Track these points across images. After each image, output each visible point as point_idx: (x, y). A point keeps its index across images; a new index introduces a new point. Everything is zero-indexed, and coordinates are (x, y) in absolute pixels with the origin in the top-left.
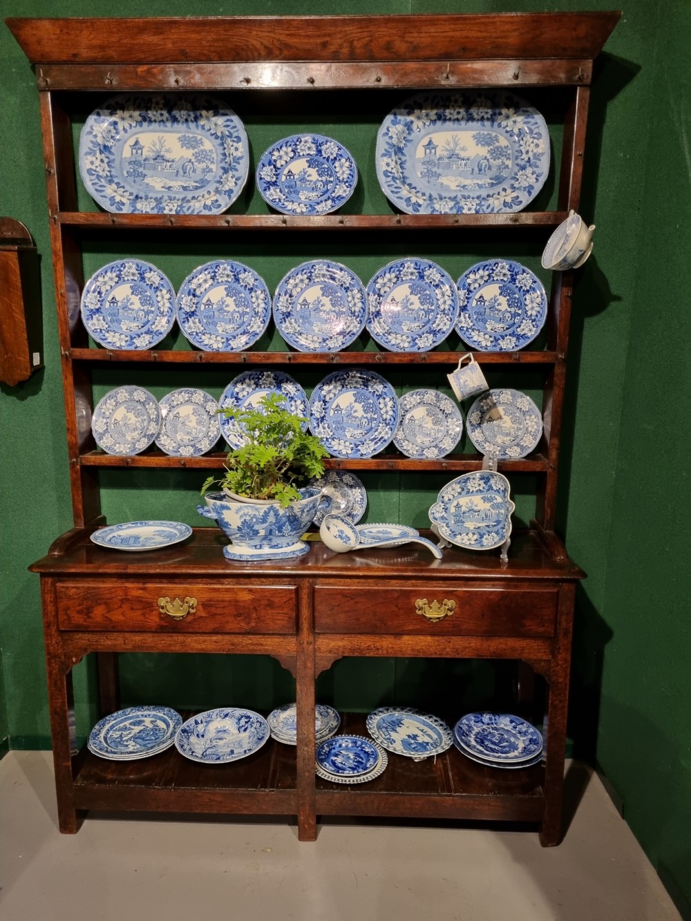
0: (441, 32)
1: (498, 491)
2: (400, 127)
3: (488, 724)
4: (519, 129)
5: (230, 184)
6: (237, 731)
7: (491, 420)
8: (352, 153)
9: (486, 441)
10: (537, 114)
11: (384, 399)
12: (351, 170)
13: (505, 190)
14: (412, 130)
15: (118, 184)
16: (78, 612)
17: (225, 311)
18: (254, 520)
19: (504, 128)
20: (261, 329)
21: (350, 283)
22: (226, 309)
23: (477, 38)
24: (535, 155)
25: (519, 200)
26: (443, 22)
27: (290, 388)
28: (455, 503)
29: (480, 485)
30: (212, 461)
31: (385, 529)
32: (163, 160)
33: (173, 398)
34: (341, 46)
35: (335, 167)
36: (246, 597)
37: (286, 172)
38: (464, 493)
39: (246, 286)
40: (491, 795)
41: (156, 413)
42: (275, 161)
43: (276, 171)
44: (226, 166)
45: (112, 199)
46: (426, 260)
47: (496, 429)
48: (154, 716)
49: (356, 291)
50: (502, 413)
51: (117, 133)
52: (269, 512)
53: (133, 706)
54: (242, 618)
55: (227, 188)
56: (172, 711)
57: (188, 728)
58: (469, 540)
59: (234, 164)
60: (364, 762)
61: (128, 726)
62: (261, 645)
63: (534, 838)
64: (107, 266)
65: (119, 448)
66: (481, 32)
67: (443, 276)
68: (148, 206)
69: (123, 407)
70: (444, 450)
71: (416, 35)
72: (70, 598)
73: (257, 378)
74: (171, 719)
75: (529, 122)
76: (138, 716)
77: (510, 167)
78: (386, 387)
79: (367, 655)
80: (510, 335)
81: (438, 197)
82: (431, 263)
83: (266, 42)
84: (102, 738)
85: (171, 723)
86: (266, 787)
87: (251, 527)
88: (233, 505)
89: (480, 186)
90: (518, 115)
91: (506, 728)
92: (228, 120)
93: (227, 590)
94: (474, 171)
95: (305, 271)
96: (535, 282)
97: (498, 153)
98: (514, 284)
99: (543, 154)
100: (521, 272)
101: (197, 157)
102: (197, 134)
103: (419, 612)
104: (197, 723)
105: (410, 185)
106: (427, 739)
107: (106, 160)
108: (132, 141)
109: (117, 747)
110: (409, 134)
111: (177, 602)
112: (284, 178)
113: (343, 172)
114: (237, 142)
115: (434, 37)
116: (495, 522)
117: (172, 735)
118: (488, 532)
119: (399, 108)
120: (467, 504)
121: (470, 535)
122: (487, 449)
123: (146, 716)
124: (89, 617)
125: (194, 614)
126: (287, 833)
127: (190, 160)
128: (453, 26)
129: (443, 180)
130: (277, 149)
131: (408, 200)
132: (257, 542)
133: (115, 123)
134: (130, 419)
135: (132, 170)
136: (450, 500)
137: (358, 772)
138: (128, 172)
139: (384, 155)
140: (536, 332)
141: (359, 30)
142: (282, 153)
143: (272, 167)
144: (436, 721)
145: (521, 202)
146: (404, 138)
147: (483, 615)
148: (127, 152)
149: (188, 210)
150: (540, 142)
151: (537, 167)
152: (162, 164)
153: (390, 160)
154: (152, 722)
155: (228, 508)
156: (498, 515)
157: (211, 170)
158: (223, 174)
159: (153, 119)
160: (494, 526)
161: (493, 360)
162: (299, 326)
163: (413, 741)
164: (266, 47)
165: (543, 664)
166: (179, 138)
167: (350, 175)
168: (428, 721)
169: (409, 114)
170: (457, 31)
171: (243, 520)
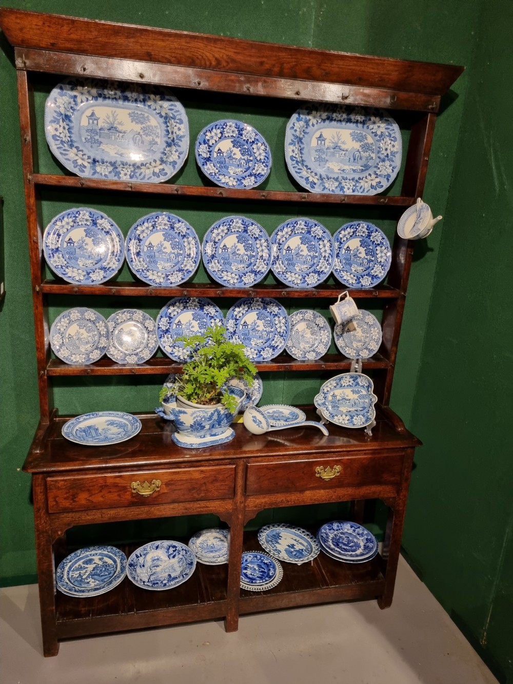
0: (347, 65)
1: (363, 386)
2: (302, 123)
3: (337, 530)
4: (382, 132)
5: (174, 157)
6: (167, 558)
7: (349, 331)
8: (266, 139)
9: (346, 346)
10: (394, 123)
11: (279, 317)
12: (266, 153)
13: (370, 175)
14: (308, 125)
15: (77, 148)
16: (65, 499)
17: (164, 253)
18: (203, 419)
19: (371, 130)
20: (193, 268)
21: (259, 235)
22: (164, 251)
23: (370, 73)
24: (392, 152)
25: (381, 184)
26: (350, 59)
27: (212, 310)
28: (332, 394)
29: (350, 381)
30: (156, 369)
31: (277, 409)
32: (116, 130)
33: (117, 317)
34: (274, 65)
35: (253, 149)
36: (197, 476)
37: (216, 150)
38: (338, 387)
39: (179, 233)
40: (353, 584)
41: (105, 330)
42: (208, 140)
43: (209, 148)
44: (170, 141)
45: (75, 162)
46: (313, 220)
47: (352, 337)
48: (101, 554)
49: (263, 241)
50: (356, 326)
51: (76, 104)
52: (214, 413)
53: (82, 548)
54: (195, 491)
55: (171, 159)
56: (114, 548)
57: (132, 562)
58: (343, 420)
59: (177, 141)
60: (266, 571)
61: (83, 565)
62: (207, 507)
63: (374, 603)
64: (64, 212)
65: (76, 358)
66: (373, 69)
67: (324, 232)
68: (106, 169)
69: (76, 324)
70: (320, 353)
71: (329, 65)
72: (59, 488)
73: (185, 302)
74: (116, 556)
75: (389, 129)
76: (87, 556)
77: (374, 158)
78: (280, 309)
79: (281, 506)
80: (367, 275)
81: (325, 177)
82: (316, 223)
83: (217, 56)
84: (66, 579)
85: (117, 559)
86: (204, 602)
87: (200, 425)
88: (189, 411)
89: (354, 171)
90: (382, 123)
91: (349, 532)
92: (172, 105)
93: (185, 472)
94: (351, 160)
95: (225, 224)
96: (383, 239)
97: (366, 148)
98: (369, 239)
99: (397, 152)
100: (375, 231)
101: (144, 131)
102: (144, 112)
103: (318, 475)
104: (137, 557)
105: (306, 166)
106: (301, 547)
107: (67, 127)
108: (89, 113)
109: (81, 585)
110: (307, 128)
111: (146, 484)
112: (215, 155)
113: (260, 154)
114: (180, 124)
115: (341, 68)
116: (362, 407)
117: (123, 569)
118: (357, 414)
119: (302, 109)
120: (341, 394)
121: (344, 416)
122: (349, 352)
123: (94, 555)
124: (74, 501)
125: (159, 491)
126: (215, 628)
127: (139, 133)
128: (355, 63)
129: (329, 165)
130: (209, 130)
131: (307, 179)
132: (202, 433)
133: (75, 97)
134: (82, 334)
135: (89, 137)
136: (328, 391)
137: (266, 581)
138: (85, 139)
139: (290, 144)
140: (384, 274)
141: (289, 57)
142: (213, 134)
143: (207, 145)
144: (303, 532)
145: (382, 186)
146: (304, 130)
147: (358, 474)
148: (84, 122)
149: (140, 175)
150: (396, 144)
151: (393, 161)
152: (115, 134)
153: (294, 148)
154: (100, 559)
155: (185, 413)
156: (364, 403)
157: (156, 143)
158: (166, 147)
159: (107, 96)
160: (361, 410)
161: (360, 295)
162: (221, 266)
163: (292, 550)
164: (216, 59)
165: (391, 499)
166: (129, 114)
167: (266, 156)
168: (298, 532)
169: (308, 114)
170: (358, 66)
171: (195, 420)
